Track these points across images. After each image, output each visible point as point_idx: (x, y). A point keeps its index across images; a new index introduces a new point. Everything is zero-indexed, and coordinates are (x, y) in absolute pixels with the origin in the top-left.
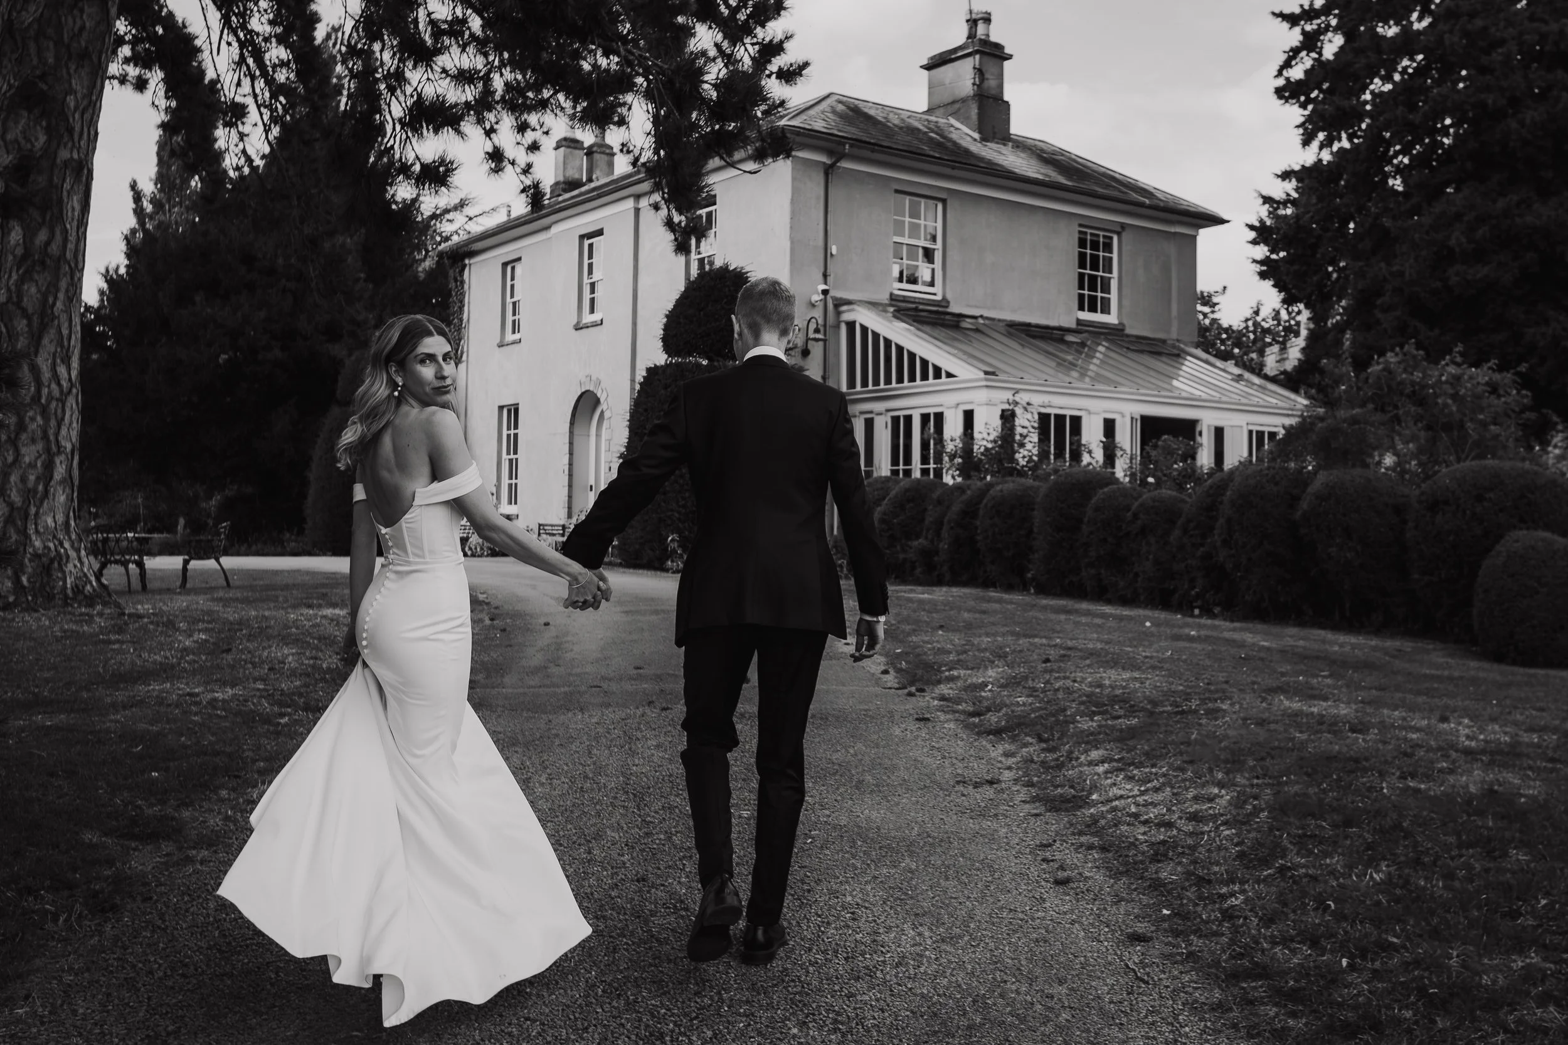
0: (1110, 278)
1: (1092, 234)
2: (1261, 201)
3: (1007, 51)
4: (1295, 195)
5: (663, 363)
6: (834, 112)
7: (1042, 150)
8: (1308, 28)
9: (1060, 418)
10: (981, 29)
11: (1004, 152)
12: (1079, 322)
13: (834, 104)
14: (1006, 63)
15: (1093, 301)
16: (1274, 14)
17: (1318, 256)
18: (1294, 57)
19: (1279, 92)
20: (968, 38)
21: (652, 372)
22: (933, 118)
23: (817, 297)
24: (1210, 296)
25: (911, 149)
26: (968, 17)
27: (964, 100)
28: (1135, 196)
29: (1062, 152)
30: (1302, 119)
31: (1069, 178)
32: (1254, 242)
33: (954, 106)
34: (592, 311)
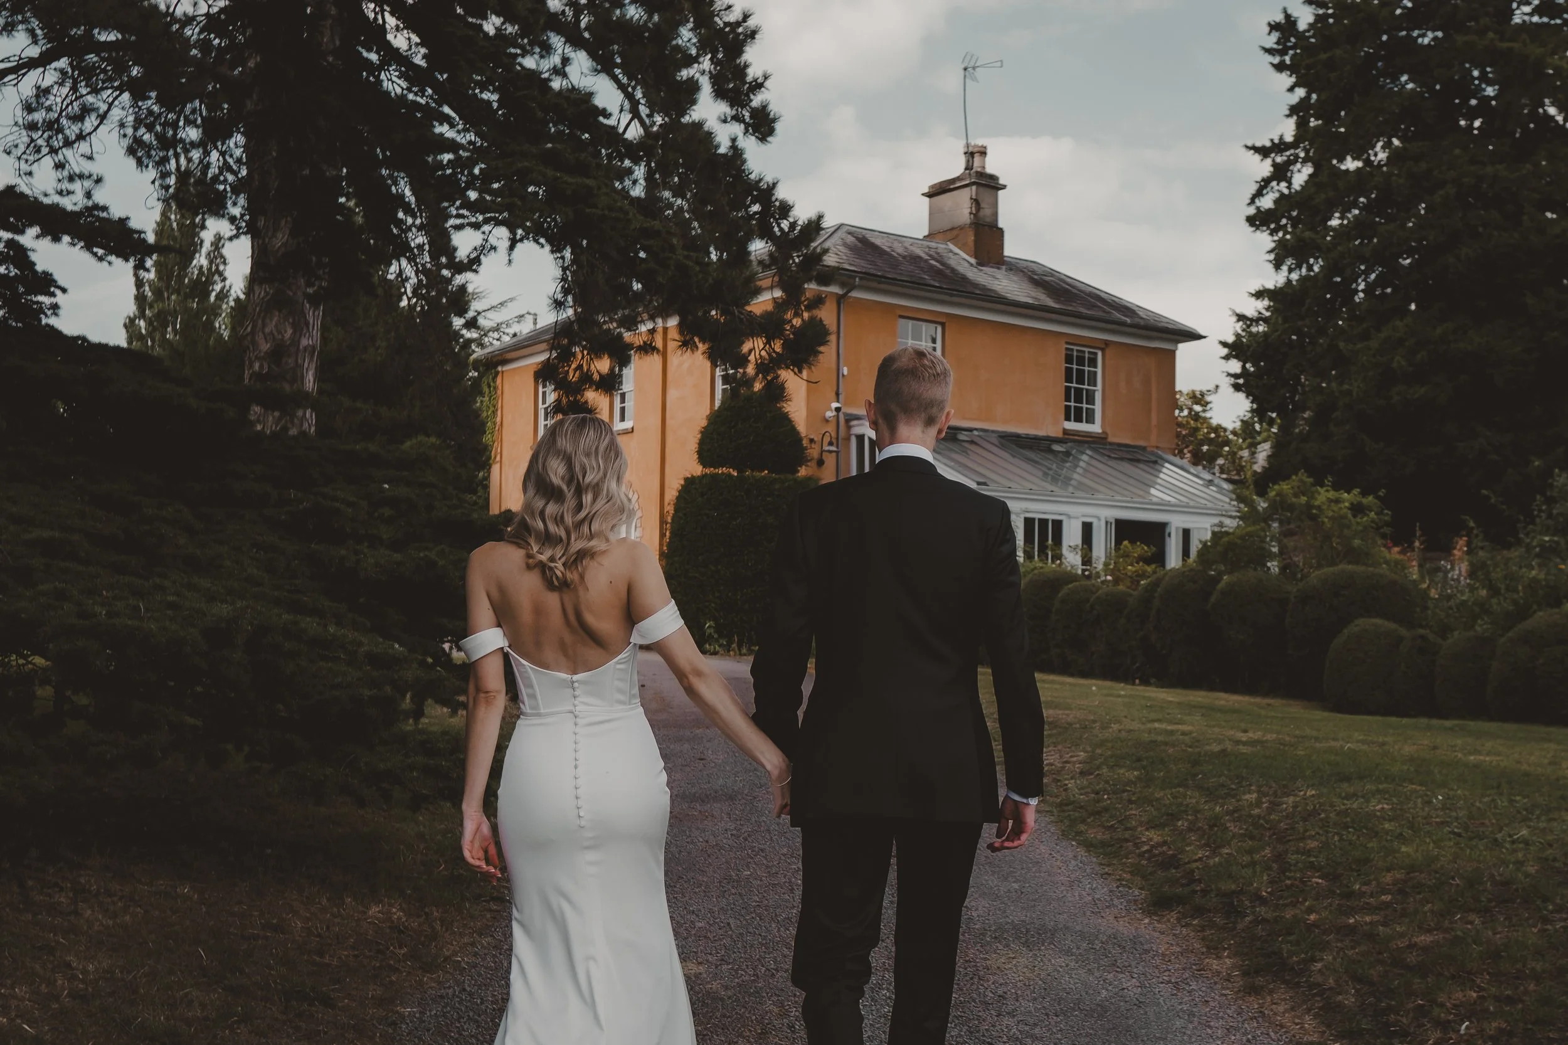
0: (1094, 391)
1: (1077, 351)
2: (1235, 319)
3: (1002, 181)
4: (1268, 314)
5: (699, 473)
6: (845, 245)
7: (1034, 272)
8: (1279, 159)
9: (1043, 523)
10: (977, 160)
11: (999, 276)
12: (1066, 432)
13: (844, 235)
14: (1000, 193)
15: (1078, 411)
16: (1247, 147)
17: (1284, 371)
18: (1265, 187)
19: (1251, 220)
20: (966, 169)
21: (690, 483)
22: (933, 245)
23: (830, 414)
24: (1202, 394)
25: (913, 279)
26: (966, 150)
27: (961, 228)
28: (1117, 315)
29: (1052, 273)
30: (1273, 245)
31: (1058, 301)
32: (1227, 358)
33: (952, 233)
34: (623, 419)
